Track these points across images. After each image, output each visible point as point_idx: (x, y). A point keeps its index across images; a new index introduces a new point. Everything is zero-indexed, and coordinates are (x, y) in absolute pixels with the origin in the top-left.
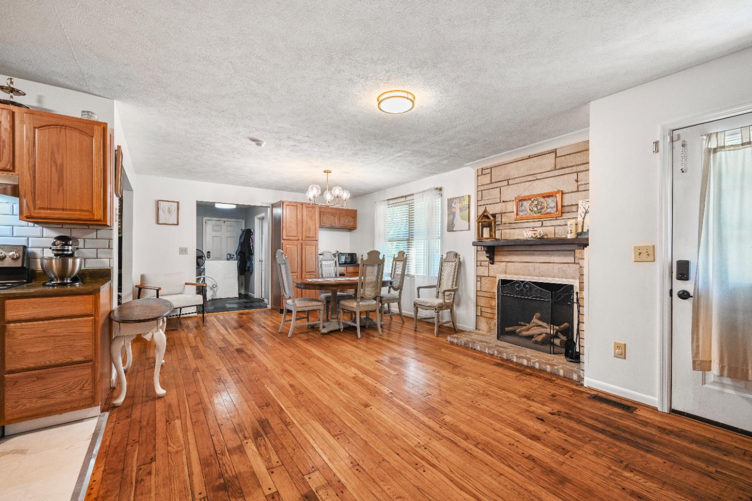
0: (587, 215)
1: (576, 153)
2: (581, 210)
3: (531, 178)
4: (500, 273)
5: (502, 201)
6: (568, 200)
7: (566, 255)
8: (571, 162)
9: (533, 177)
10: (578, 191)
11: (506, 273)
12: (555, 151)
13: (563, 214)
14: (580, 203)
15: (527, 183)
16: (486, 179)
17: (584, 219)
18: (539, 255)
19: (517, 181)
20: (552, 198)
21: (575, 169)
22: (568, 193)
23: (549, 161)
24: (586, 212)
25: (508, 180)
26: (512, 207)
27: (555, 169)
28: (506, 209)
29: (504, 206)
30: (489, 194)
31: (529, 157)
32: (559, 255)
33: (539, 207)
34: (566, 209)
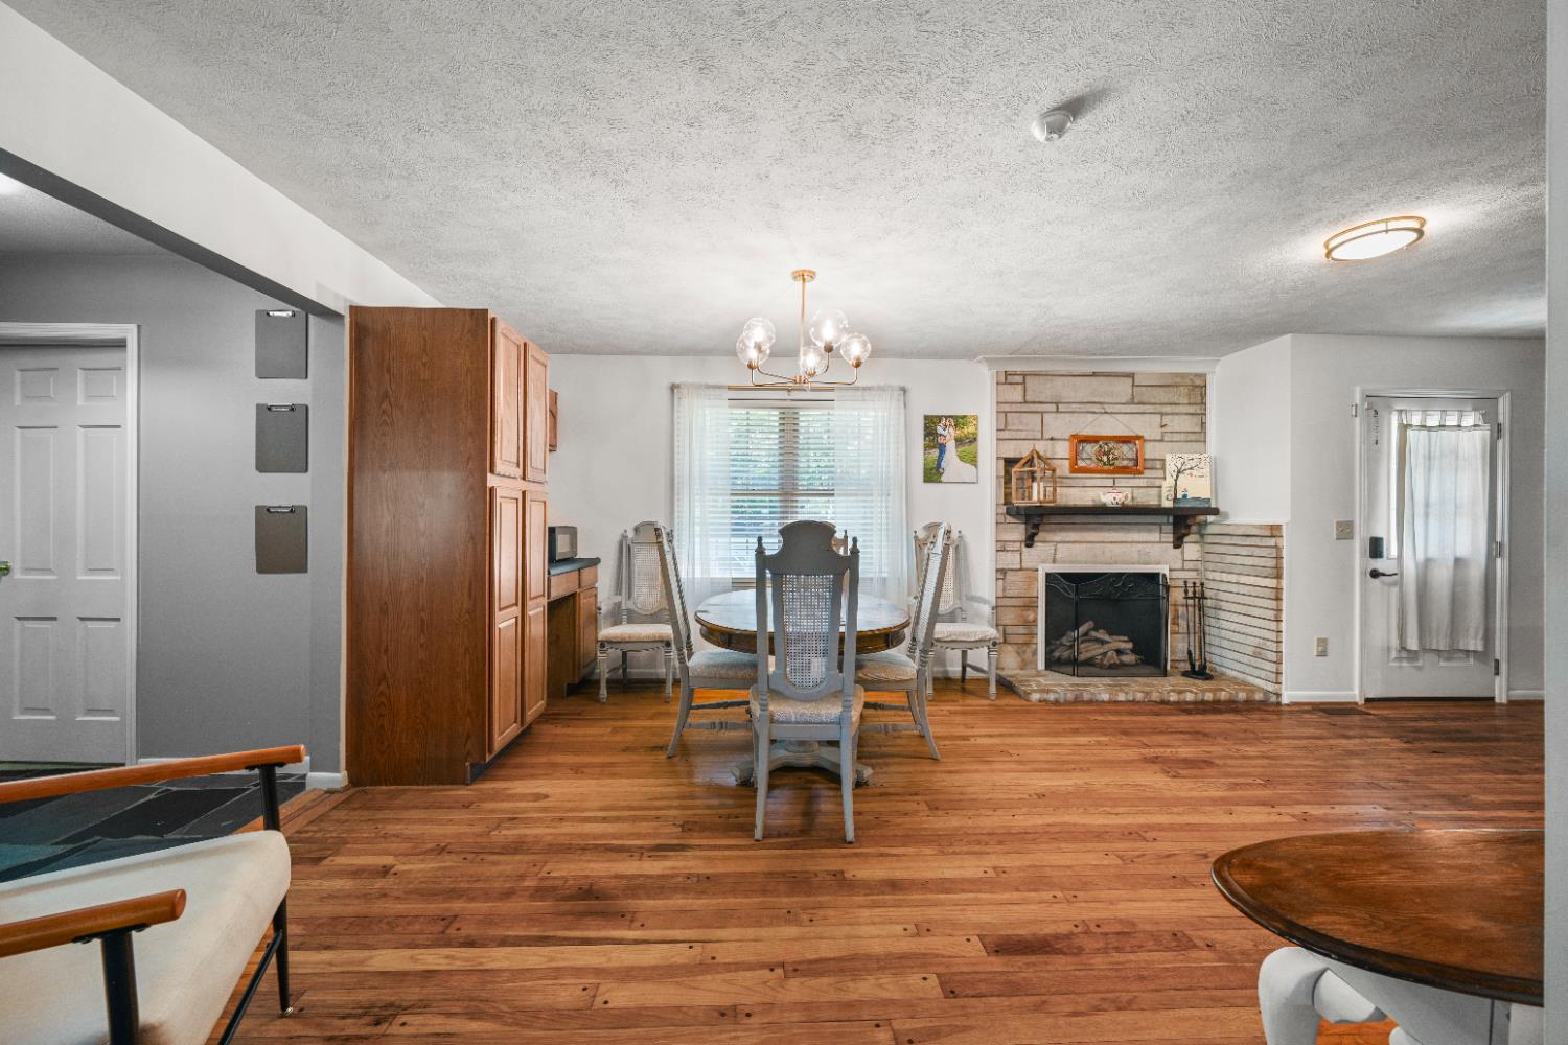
0: (1181, 476)
1: (1161, 386)
2: (1171, 468)
3: (1096, 408)
4: (1044, 562)
5: (1047, 436)
6: (1151, 451)
7: (1150, 531)
8: (1155, 398)
9: (1101, 407)
10: (1162, 440)
11: (1054, 561)
12: (1131, 376)
13: (1145, 471)
14: (1168, 457)
15: (1090, 415)
16: (1016, 394)
17: (1176, 480)
18: (1109, 530)
19: (1074, 407)
20: (1131, 446)
21: (1159, 408)
22: (1150, 441)
23: (1123, 388)
24: (1179, 472)
25: (1057, 404)
26: (1063, 450)
27: (1133, 403)
28: (1054, 453)
29: (1050, 446)
30: (1021, 423)
31: (1094, 374)
32: (1139, 531)
33: (1111, 456)
34: (1149, 464)
